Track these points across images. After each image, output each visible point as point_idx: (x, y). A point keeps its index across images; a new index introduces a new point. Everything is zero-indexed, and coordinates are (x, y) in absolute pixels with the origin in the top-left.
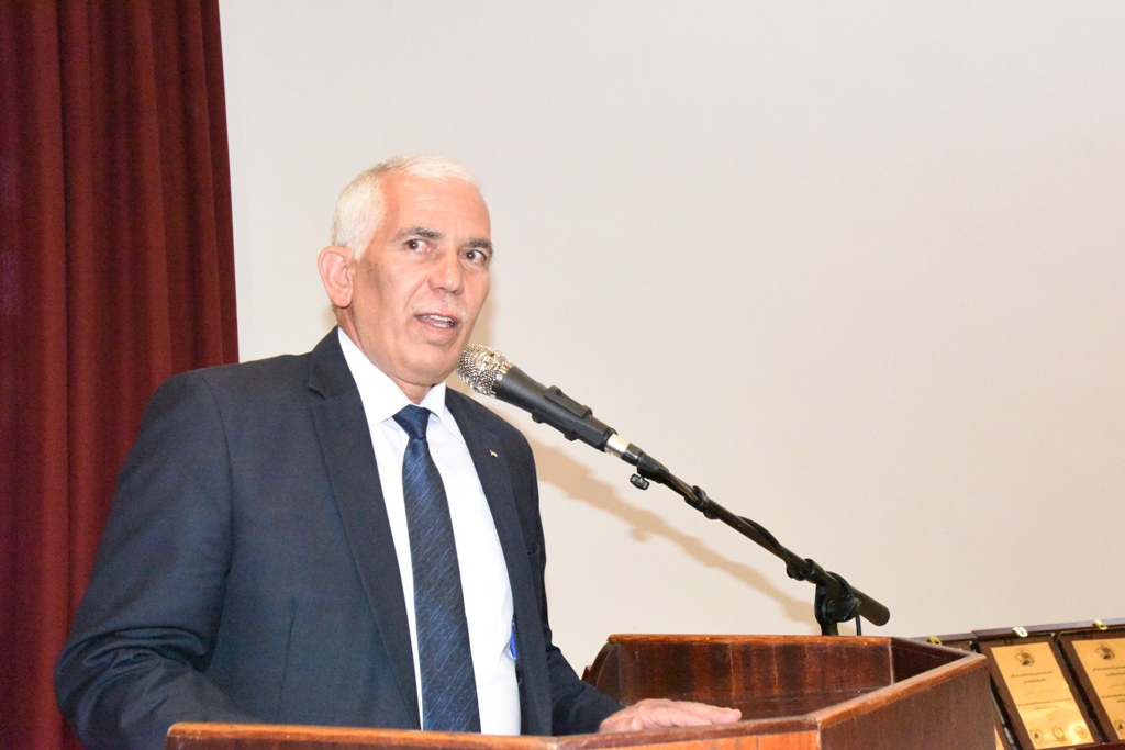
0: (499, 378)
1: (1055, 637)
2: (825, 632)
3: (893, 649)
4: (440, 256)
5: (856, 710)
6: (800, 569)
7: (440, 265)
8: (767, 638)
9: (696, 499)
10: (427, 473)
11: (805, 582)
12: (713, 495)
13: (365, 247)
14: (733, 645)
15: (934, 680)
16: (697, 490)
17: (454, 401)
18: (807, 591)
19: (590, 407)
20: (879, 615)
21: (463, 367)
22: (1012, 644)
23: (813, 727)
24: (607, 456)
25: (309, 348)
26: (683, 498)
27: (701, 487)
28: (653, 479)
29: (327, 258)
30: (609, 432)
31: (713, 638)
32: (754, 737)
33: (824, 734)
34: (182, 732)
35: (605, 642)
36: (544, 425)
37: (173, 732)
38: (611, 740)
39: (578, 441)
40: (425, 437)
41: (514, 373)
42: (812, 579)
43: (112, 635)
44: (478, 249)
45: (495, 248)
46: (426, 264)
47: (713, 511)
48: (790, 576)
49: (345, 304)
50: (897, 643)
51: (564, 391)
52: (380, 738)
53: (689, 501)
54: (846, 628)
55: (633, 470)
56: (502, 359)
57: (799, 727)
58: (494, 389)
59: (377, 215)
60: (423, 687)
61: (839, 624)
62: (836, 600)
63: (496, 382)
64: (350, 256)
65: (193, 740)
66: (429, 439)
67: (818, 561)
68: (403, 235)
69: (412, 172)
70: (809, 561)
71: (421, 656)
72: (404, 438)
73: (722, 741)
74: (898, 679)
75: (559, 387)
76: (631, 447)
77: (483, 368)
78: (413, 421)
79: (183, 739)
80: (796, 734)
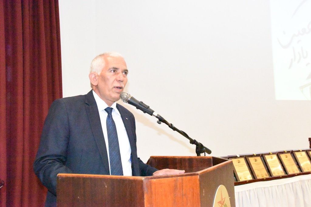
0: (129, 99)
1: (245, 157)
2: (198, 155)
3: (213, 159)
4: (118, 74)
5: (206, 171)
6: (193, 142)
7: (119, 76)
8: (185, 157)
9: (171, 126)
10: (112, 122)
11: (194, 145)
12: (175, 125)
13: (101, 72)
14: (178, 158)
15: (222, 165)
16: (171, 124)
17: (118, 106)
18: (194, 146)
19: (149, 106)
20: (209, 152)
21: (121, 97)
22: (236, 158)
23: (198, 174)
24: (152, 116)
25: (86, 93)
26: (168, 126)
27: (172, 124)
28: (162, 122)
29: (91, 75)
30: (153, 112)
31: (173, 157)
32: (185, 177)
33: (200, 176)
34: (60, 176)
35: (150, 158)
36: (139, 110)
37: (58, 175)
38: (156, 177)
39: (146, 113)
40: (111, 114)
41: (132, 98)
42: (195, 144)
43: (46, 157)
44: (126, 72)
45: (129, 71)
46: (115, 75)
47: (175, 129)
48: (191, 143)
49: (96, 85)
50: (213, 158)
51: (143, 102)
52: (105, 177)
53: (169, 127)
54: (202, 155)
55: (158, 120)
56: (130, 95)
57: (195, 175)
58: (128, 102)
59: (103, 65)
60: (111, 169)
61: (201, 154)
62: (200, 148)
63: (128, 100)
64: (96, 75)
65: (63, 177)
66: (112, 115)
67: (197, 140)
68: (110, 69)
69: (110, 55)
70: (195, 140)
71: (110, 162)
72: (107, 114)
73: (179, 177)
74: (213, 165)
75: (142, 101)
76: (158, 115)
77: (125, 97)
78: (109, 110)
79: (60, 177)
80: (194, 176)
